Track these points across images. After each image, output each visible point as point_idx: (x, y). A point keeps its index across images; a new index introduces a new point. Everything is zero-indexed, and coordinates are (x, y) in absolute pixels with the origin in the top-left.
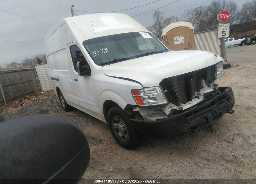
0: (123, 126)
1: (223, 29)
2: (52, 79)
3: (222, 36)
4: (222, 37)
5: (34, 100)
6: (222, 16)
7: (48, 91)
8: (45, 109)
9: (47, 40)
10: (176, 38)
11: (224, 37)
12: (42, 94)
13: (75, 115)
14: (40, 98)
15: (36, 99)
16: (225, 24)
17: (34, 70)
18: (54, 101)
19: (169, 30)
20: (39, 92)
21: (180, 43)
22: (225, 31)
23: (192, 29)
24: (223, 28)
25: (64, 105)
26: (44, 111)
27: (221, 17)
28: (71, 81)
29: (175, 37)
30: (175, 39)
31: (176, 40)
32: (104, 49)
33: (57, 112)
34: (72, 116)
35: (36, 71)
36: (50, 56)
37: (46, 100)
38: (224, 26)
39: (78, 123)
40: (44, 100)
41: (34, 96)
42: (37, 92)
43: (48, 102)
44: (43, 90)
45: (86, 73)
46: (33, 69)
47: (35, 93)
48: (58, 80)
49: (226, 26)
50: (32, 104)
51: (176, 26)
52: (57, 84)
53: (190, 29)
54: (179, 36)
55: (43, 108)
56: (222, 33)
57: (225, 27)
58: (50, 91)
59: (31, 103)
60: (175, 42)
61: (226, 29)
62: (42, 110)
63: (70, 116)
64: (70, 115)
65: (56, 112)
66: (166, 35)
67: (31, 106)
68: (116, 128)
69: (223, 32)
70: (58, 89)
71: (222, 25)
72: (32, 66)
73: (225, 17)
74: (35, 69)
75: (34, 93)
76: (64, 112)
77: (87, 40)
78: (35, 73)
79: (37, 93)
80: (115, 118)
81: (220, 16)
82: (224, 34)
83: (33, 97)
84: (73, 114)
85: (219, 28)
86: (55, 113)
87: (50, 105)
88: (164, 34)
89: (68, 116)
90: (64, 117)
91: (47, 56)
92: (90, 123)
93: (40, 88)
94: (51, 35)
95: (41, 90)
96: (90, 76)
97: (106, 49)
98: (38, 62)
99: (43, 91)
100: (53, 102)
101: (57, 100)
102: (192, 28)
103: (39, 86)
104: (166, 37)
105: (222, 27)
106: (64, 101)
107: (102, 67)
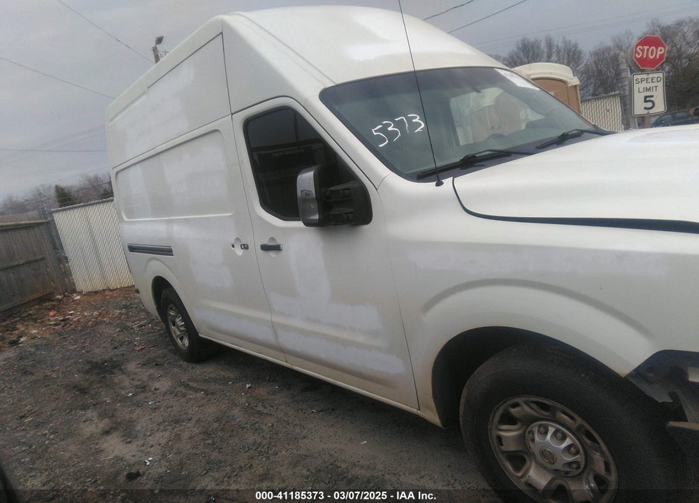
0: (568, 442)
1: (648, 90)
2: (133, 249)
3: (646, 108)
4: (646, 112)
5: (56, 325)
6: (643, 51)
7: (96, 292)
8: (107, 357)
9: (118, 118)
11: (651, 111)
12: (78, 303)
13: (232, 376)
14: (74, 315)
15: (61, 321)
16: (651, 76)
17: (48, 227)
18: (130, 324)
20: (65, 296)
22: (652, 96)
23: (574, 84)
24: (648, 86)
25: (182, 339)
26: (103, 363)
27: (639, 55)
28: (239, 252)
32: (409, 120)
33: (156, 365)
34: (224, 381)
35: (56, 228)
36: (133, 169)
37: (96, 324)
38: (650, 80)
39: (260, 408)
40: (91, 323)
41: (54, 310)
42: (60, 297)
43: (109, 330)
44: (78, 289)
45: (350, 215)
46: (48, 223)
47: (53, 301)
48: (168, 252)
49: (655, 80)
50: (51, 337)
52: (158, 267)
53: (569, 85)
55: (97, 351)
56: (646, 101)
57: (651, 85)
58: (104, 290)
59: (47, 336)
61: (654, 88)
62: (95, 360)
63: (215, 380)
64: (213, 375)
65: (152, 367)
67: (48, 346)
68: (511, 447)
69: (648, 99)
70: (161, 286)
71: (644, 76)
72: (43, 214)
73: (652, 55)
74: (55, 224)
75: (50, 300)
76: (185, 364)
77: (333, 85)
78: (51, 236)
79: (60, 300)
80: (516, 405)
81: (636, 52)
82: (649, 105)
83: (51, 314)
84: (223, 373)
85: (636, 87)
86: (151, 371)
87: (121, 338)
89: (206, 381)
90: (190, 384)
91: (117, 173)
92: (312, 408)
93: (69, 280)
94: (144, 93)
95: (74, 291)
96: (366, 227)
97: (415, 118)
98: (60, 202)
99: (80, 293)
100: (125, 329)
101: (140, 320)
102: (575, 81)
103: (67, 273)
105: (644, 85)
106: (185, 325)
107: (438, 185)
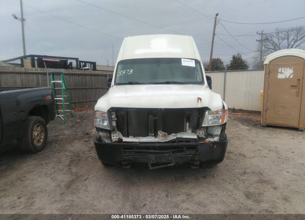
10: (282, 70)
19: (275, 58)
21: (286, 77)
29: (281, 68)
30: (280, 70)
31: (281, 73)
32: (130, 71)
51: (285, 54)
54: (286, 68)
60: (279, 74)
66: (268, 63)
88: (266, 62)
104: (268, 66)
